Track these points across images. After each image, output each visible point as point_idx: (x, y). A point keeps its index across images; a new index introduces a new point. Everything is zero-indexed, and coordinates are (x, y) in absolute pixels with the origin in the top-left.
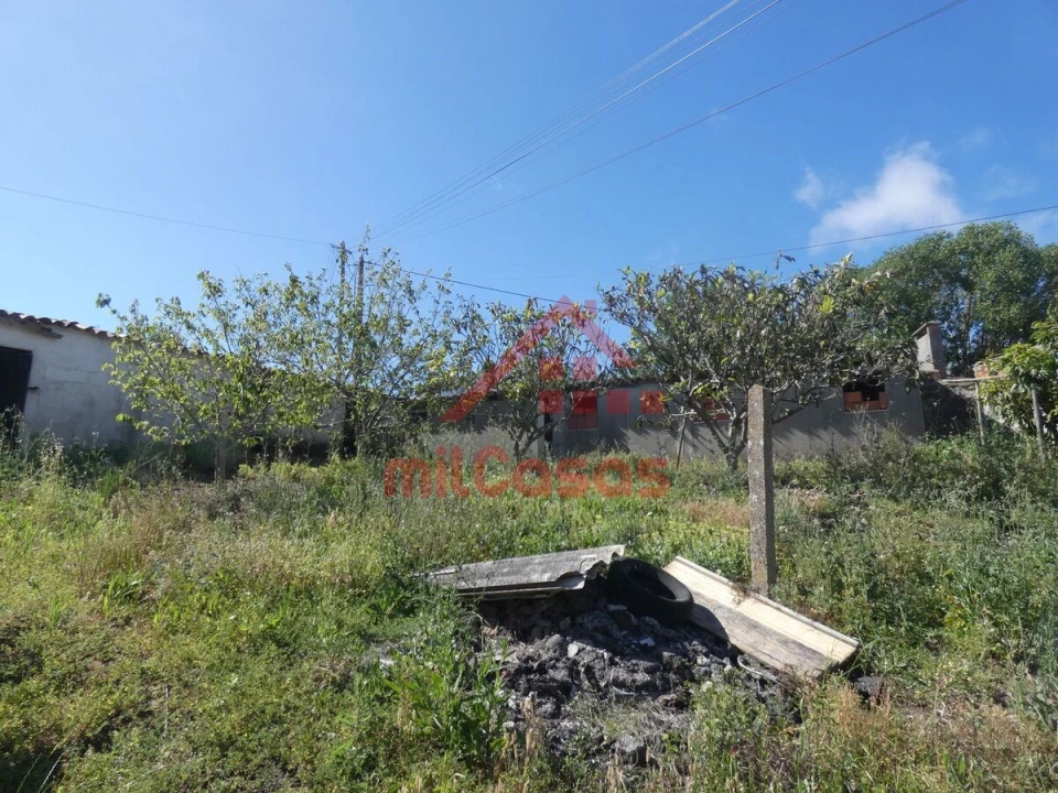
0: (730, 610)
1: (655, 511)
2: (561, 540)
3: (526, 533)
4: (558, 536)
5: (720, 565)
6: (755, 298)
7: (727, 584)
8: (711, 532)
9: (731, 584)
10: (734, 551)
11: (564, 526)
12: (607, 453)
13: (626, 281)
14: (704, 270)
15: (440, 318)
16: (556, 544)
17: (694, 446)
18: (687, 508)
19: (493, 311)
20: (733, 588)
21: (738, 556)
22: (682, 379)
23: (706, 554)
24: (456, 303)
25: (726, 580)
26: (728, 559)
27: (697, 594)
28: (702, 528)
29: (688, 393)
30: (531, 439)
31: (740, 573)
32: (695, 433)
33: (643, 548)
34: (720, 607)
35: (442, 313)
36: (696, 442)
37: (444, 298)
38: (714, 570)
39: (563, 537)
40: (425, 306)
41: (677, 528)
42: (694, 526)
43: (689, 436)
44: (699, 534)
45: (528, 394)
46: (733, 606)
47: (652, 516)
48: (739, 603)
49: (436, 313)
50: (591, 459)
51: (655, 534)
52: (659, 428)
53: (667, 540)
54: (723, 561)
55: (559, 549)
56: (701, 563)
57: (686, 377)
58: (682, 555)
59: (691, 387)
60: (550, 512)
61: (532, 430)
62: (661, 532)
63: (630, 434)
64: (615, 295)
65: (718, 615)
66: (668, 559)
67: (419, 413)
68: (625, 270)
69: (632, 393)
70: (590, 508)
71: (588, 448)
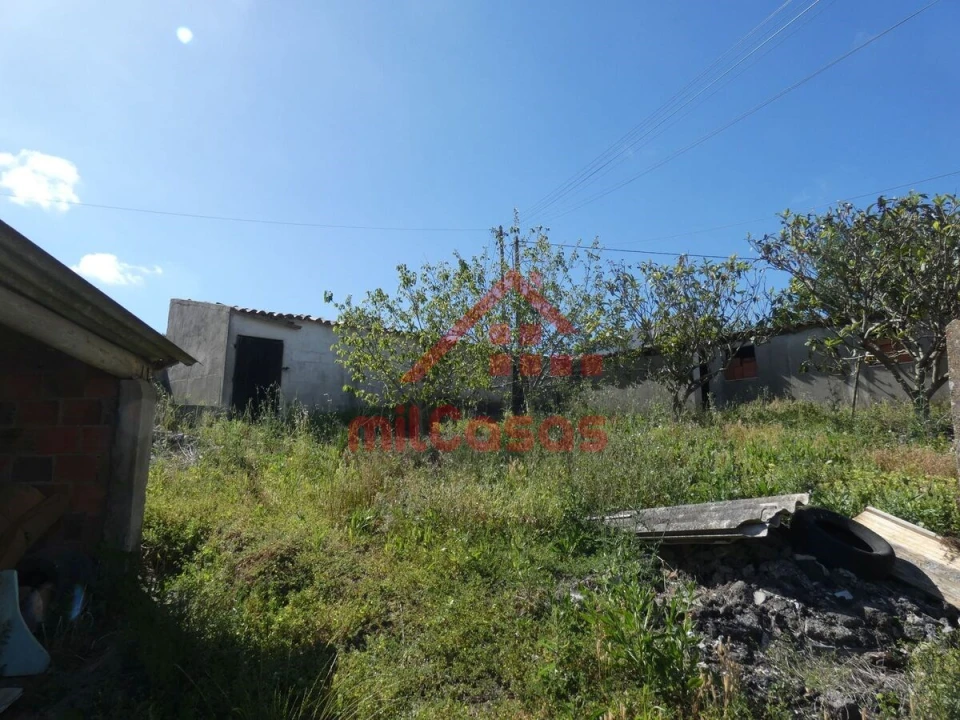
0: (941, 567)
1: (836, 459)
2: (734, 488)
3: (694, 481)
4: (730, 484)
5: (922, 517)
6: (942, 226)
7: (937, 540)
8: (906, 482)
9: (939, 538)
10: (939, 503)
11: (735, 473)
12: (771, 402)
13: (785, 225)
14: (881, 203)
15: (591, 283)
16: (728, 492)
17: (870, 391)
18: (875, 455)
19: (644, 270)
20: (942, 542)
21: (944, 509)
22: (854, 321)
23: (903, 505)
24: (606, 269)
25: (933, 534)
26: (932, 511)
27: (899, 547)
28: (895, 477)
29: (862, 335)
30: (689, 391)
31: (949, 527)
32: (870, 378)
33: (826, 498)
34: (928, 562)
35: (594, 278)
36: (871, 386)
37: (594, 263)
38: (915, 522)
39: (734, 485)
40: (578, 274)
41: (863, 477)
42: (884, 475)
43: (863, 380)
44: (891, 484)
45: (682, 346)
46: (945, 563)
47: (832, 464)
48: (953, 559)
49: (588, 279)
50: (749, 410)
51: (838, 484)
52: (829, 373)
53: (854, 490)
54: (925, 512)
55: (731, 497)
56: (897, 514)
57: (858, 318)
58: (873, 506)
59: (866, 329)
60: (718, 460)
61: (689, 382)
62: (844, 480)
63: (794, 381)
64: (770, 241)
65: (927, 571)
66: (857, 511)
68: (785, 213)
69: (791, 340)
70: (760, 456)
71: (748, 398)
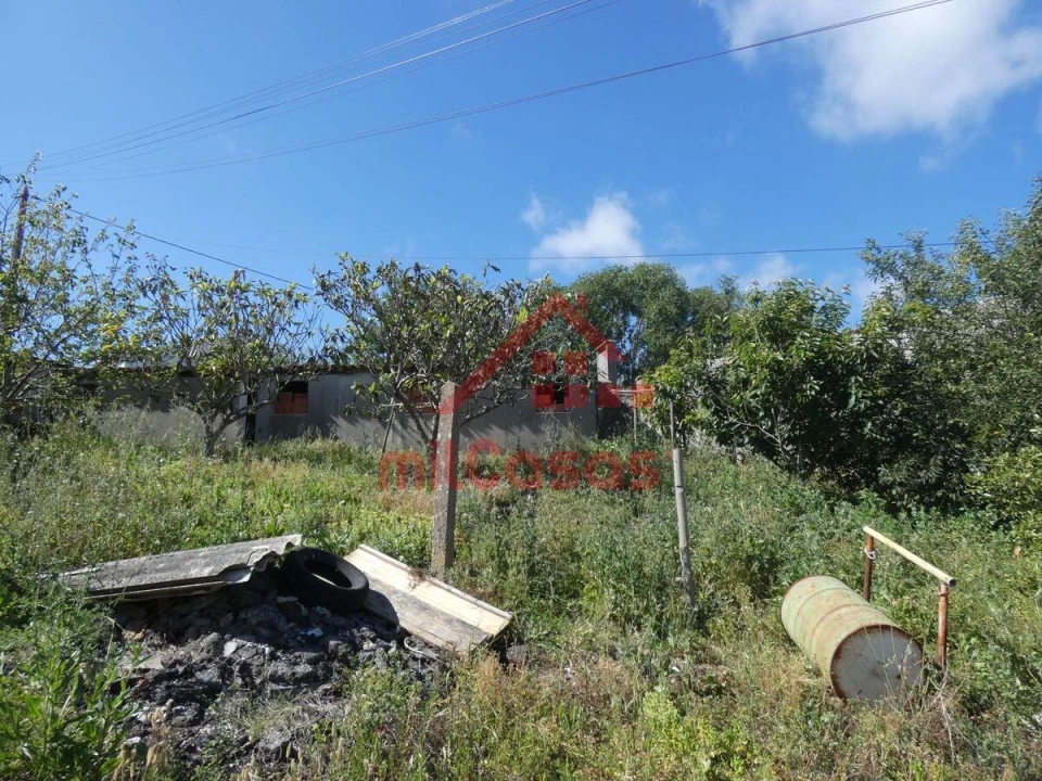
0: (404, 595)
1: (348, 500)
2: (239, 531)
3: (200, 524)
4: (236, 526)
5: (403, 551)
6: (463, 300)
7: (405, 569)
8: (399, 520)
9: (409, 569)
10: (417, 537)
11: (245, 515)
12: (313, 441)
13: (342, 267)
14: (417, 268)
15: (120, 275)
16: (232, 535)
17: (403, 437)
18: (380, 496)
19: (191, 277)
20: (411, 573)
21: (421, 543)
22: (392, 371)
23: (390, 542)
24: (143, 262)
25: (405, 566)
26: (412, 545)
27: (375, 581)
28: (392, 516)
29: (395, 385)
30: (227, 422)
31: (422, 558)
32: (404, 425)
33: (328, 537)
34: (395, 592)
35: (124, 270)
36: (404, 433)
37: (127, 252)
38: (397, 558)
39: (244, 525)
41: (367, 516)
42: (385, 514)
43: (399, 427)
44: (388, 521)
45: (228, 371)
46: (408, 591)
47: (344, 504)
48: (414, 587)
49: (114, 270)
50: (290, 446)
51: (344, 523)
52: (368, 417)
53: (355, 530)
54: (406, 547)
55: (235, 540)
56: (384, 550)
57: (396, 369)
58: (368, 544)
59: (399, 379)
60: (230, 501)
61: (229, 412)
62: (350, 522)
63: (341, 421)
64: (331, 280)
65: (393, 600)
66: (353, 547)
67: (87, 384)
68: (343, 254)
69: (342, 380)
70: (279, 496)
71: (292, 434)
